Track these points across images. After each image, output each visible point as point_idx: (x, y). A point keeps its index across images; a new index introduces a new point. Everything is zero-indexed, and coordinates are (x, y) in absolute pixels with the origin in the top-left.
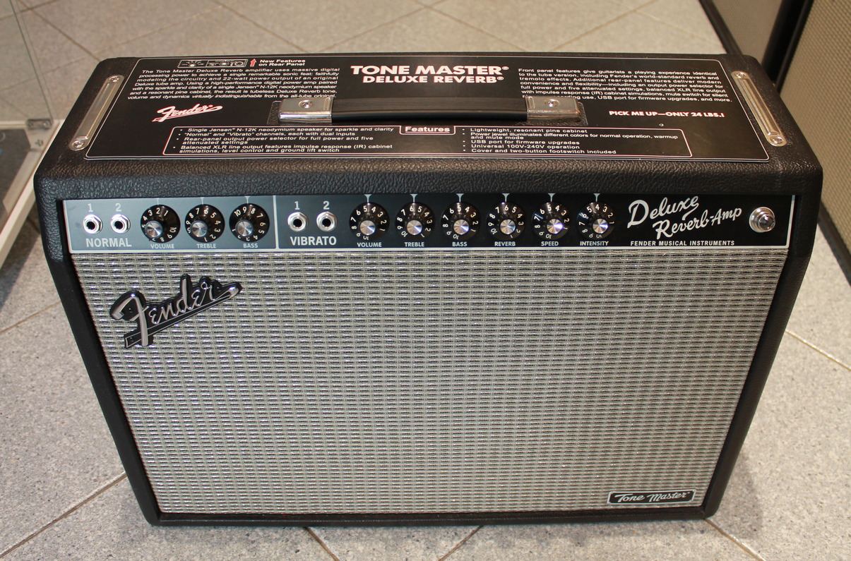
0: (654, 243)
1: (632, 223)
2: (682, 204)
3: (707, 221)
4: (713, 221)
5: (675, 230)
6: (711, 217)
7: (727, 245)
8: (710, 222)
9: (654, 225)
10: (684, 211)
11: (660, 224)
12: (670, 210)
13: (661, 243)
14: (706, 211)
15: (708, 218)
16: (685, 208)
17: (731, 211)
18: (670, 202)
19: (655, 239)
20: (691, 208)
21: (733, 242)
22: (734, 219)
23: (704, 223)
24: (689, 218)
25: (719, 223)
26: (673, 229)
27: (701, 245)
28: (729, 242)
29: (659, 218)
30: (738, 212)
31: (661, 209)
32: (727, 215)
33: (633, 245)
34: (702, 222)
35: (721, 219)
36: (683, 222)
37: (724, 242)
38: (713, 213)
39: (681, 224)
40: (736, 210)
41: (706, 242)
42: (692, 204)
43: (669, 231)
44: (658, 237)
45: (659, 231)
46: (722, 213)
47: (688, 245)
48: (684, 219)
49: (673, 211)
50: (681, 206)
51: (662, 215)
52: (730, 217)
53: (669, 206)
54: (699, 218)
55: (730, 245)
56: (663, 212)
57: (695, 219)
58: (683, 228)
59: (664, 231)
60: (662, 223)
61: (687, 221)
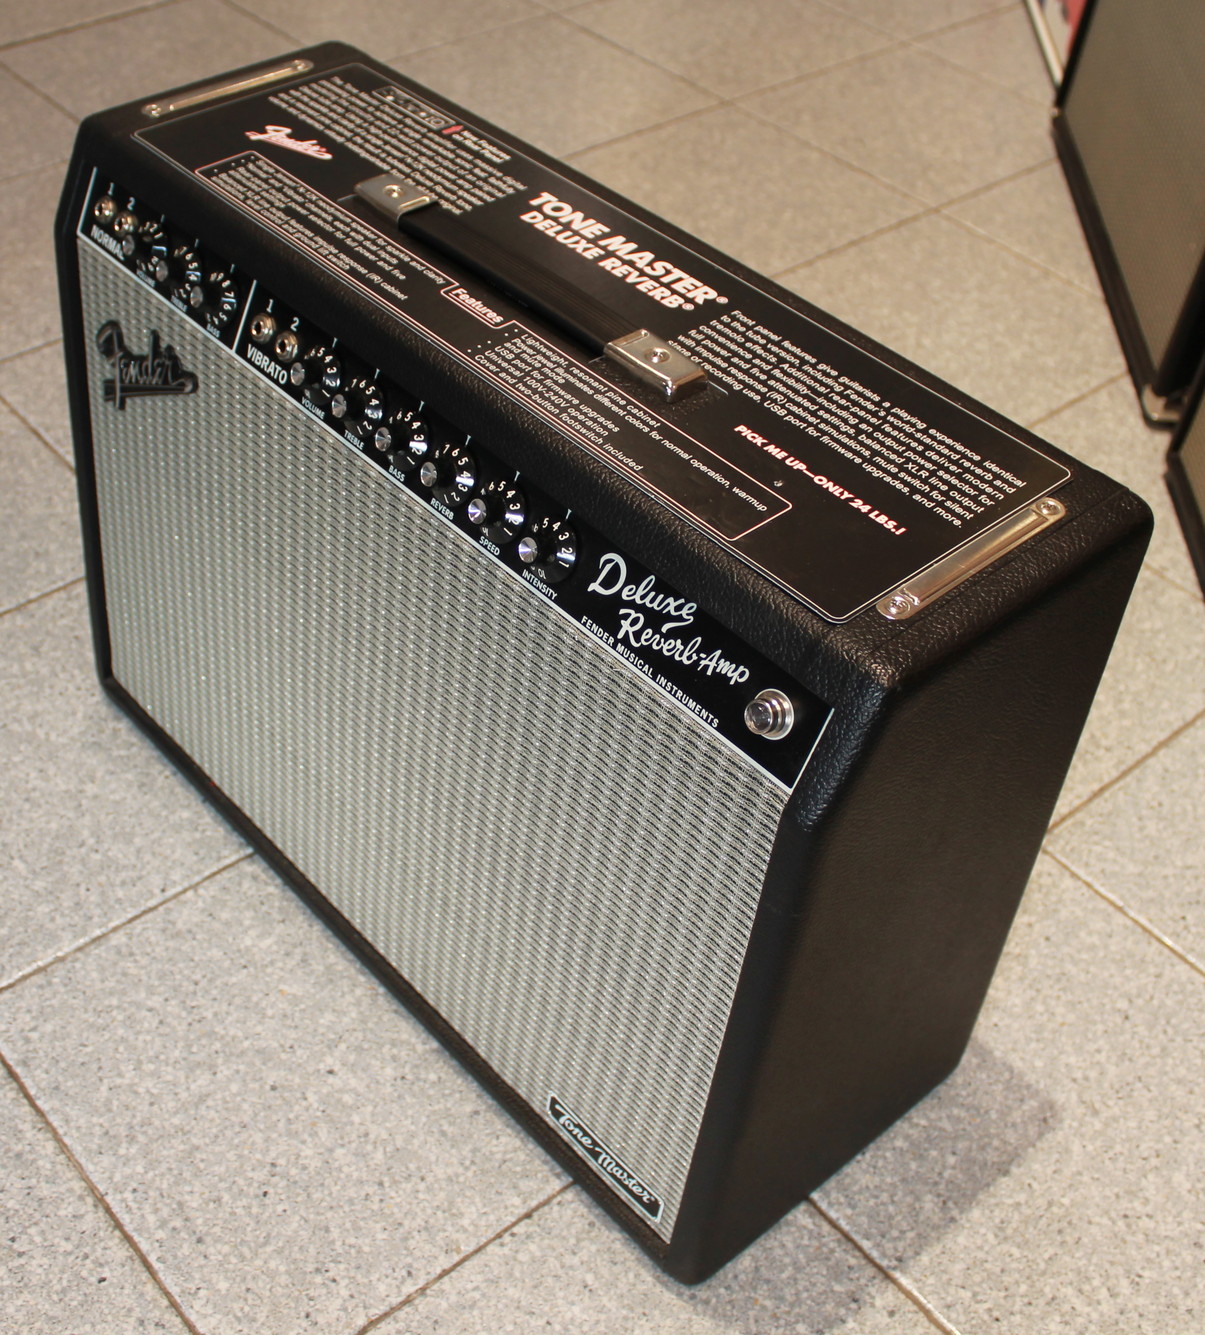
0: (611, 640)
1: (595, 587)
2: (672, 603)
3: (695, 657)
4: (703, 663)
5: (646, 640)
6: (703, 655)
7: (706, 720)
8: (697, 663)
9: (622, 611)
10: (669, 618)
11: (629, 615)
12: (652, 601)
13: (620, 647)
14: (699, 639)
15: (698, 652)
16: (673, 613)
17: (734, 666)
18: (657, 588)
19: (614, 634)
20: (680, 618)
21: (716, 721)
22: (732, 683)
23: (689, 658)
24: (672, 634)
25: (709, 673)
26: (644, 637)
27: (670, 692)
28: (711, 716)
30: (742, 675)
31: (641, 592)
32: (725, 667)
33: (584, 624)
34: (686, 654)
35: (715, 668)
36: (662, 635)
37: (704, 713)
38: (707, 649)
39: (657, 636)
40: (741, 668)
41: (680, 694)
42: (684, 612)
43: (638, 635)
44: (620, 635)
45: (625, 625)
46: (719, 660)
47: (654, 679)
48: (664, 629)
49: (655, 605)
50: (668, 604)
51: (639, 601)
52: (729, 675)
53: (653, 594)
54: (685, 644)
55: (710, 724)
56: (643, 598)
57: (679, 641)
58: (658, 644)
59: (631, 630)
60: (634, 615)
61: (667, 636)
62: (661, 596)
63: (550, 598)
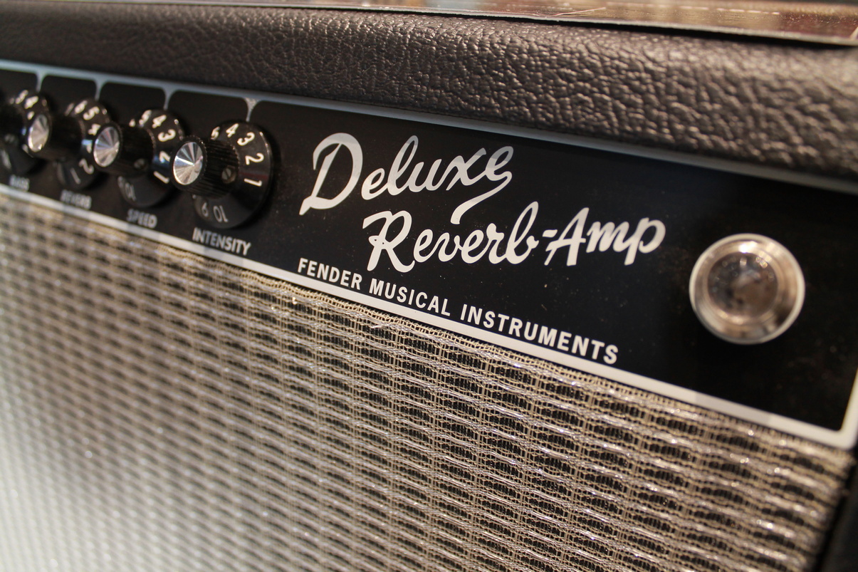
0: (357, 279)
1: (313, 202)
2: (461, 166)
3: (532, 243)
4: (553, 247)
5: (423, 253)
6: (549, 233)
7: (588, 356)
8: (540, 252)
9: (368, 222)
10: (463, 193)
11: (383, 221)
12: (420, 181)
13: (376, 286)
14: (534, 206)
15: (536, 232)
16: (467, 182)
17: (625, 227)
18: (425, 156)
19: (361, 268)
20: (486, 185)
21: (612, 350)
22: (630, 260)
23: (520, 250)
24: (475, 220)
25: (572, 260)
26: (418, 248)
27: (494, 330)
28: (598, 345)
29: (386, 202)
30: (648, 236)
31: (395, 173)
32: (606, 237)
33: (304, 273)
34: (512, 244)
35: (583, 247)
36: (454, 231)
37: (581, 344)
38: (556, 217)
39: (446, 237)
40: (644, 224)
41: (516, 325)
42: (489, 172)
43: (405, 252)
44: (372, 265)
45: (379, 243)
46: (587, 226)
47: (455, 317)
48: (456, 219)
49: (428, 184)
50: (455, 170)
51: (394, 191)
52: (619, 247)
53: (419, 167)
54: (505, 228)
55: (600, 360)
56: (400, 183)
57: (492, 228)
58: (448, 251)
59: (390, 247)
60: (390, 217)
61: (463, 230)
62: (437, 163)
63: (241, 255)
